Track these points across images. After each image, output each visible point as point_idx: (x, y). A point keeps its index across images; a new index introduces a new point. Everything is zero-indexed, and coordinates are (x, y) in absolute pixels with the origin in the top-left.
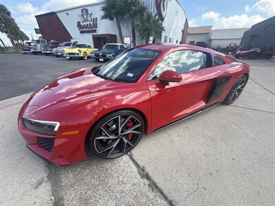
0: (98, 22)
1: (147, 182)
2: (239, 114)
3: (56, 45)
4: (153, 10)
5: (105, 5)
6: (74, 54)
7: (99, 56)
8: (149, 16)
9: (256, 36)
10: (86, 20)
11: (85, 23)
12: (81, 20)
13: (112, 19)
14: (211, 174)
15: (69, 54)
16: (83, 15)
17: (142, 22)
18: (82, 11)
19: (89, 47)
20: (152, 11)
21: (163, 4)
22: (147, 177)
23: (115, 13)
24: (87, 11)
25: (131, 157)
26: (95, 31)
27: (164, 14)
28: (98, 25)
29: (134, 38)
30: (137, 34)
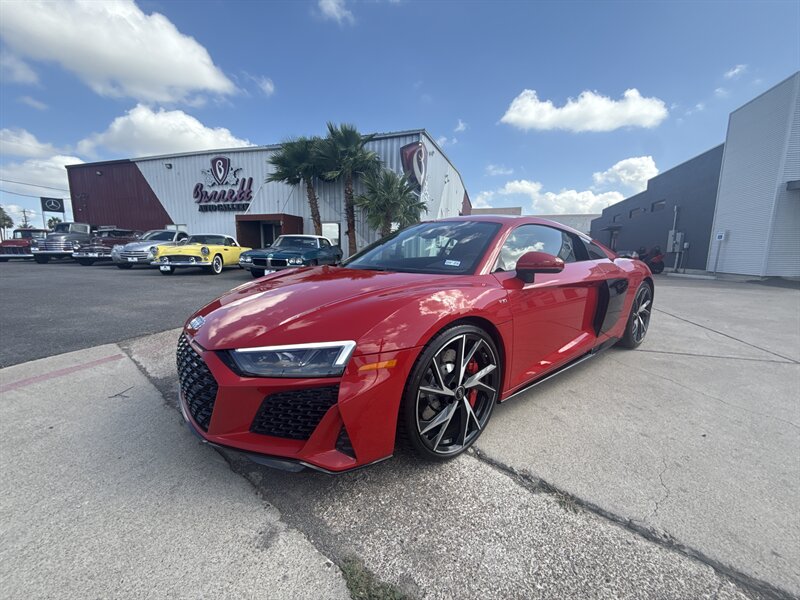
0: (254, 188)
1: (552, 499)
2: (664, 363)
3: (122, 238)
4: (395, 168)
5: (280, 153)
6: (187, 258)
7: (264, 262)
8: (389, 181)
9: (618, 229)
10: (222, 183)
11: (219, 189)
12: (207, 181)
13: (294, 182)
14: (678, 465)
15: (171, 258)
16: (214, 171)
17: (373, 191)
18: (214, 162)
19: (230, 242)
20: (394, 171)
21: (419, 159)
22: (545, 487)
23: (306, 171)
24: (226, 163)
25: (480, 456)
26: (245, 207)
27: (421, 177)
28: (254, 195)
29: (351, 226)
30: (359, 216)
